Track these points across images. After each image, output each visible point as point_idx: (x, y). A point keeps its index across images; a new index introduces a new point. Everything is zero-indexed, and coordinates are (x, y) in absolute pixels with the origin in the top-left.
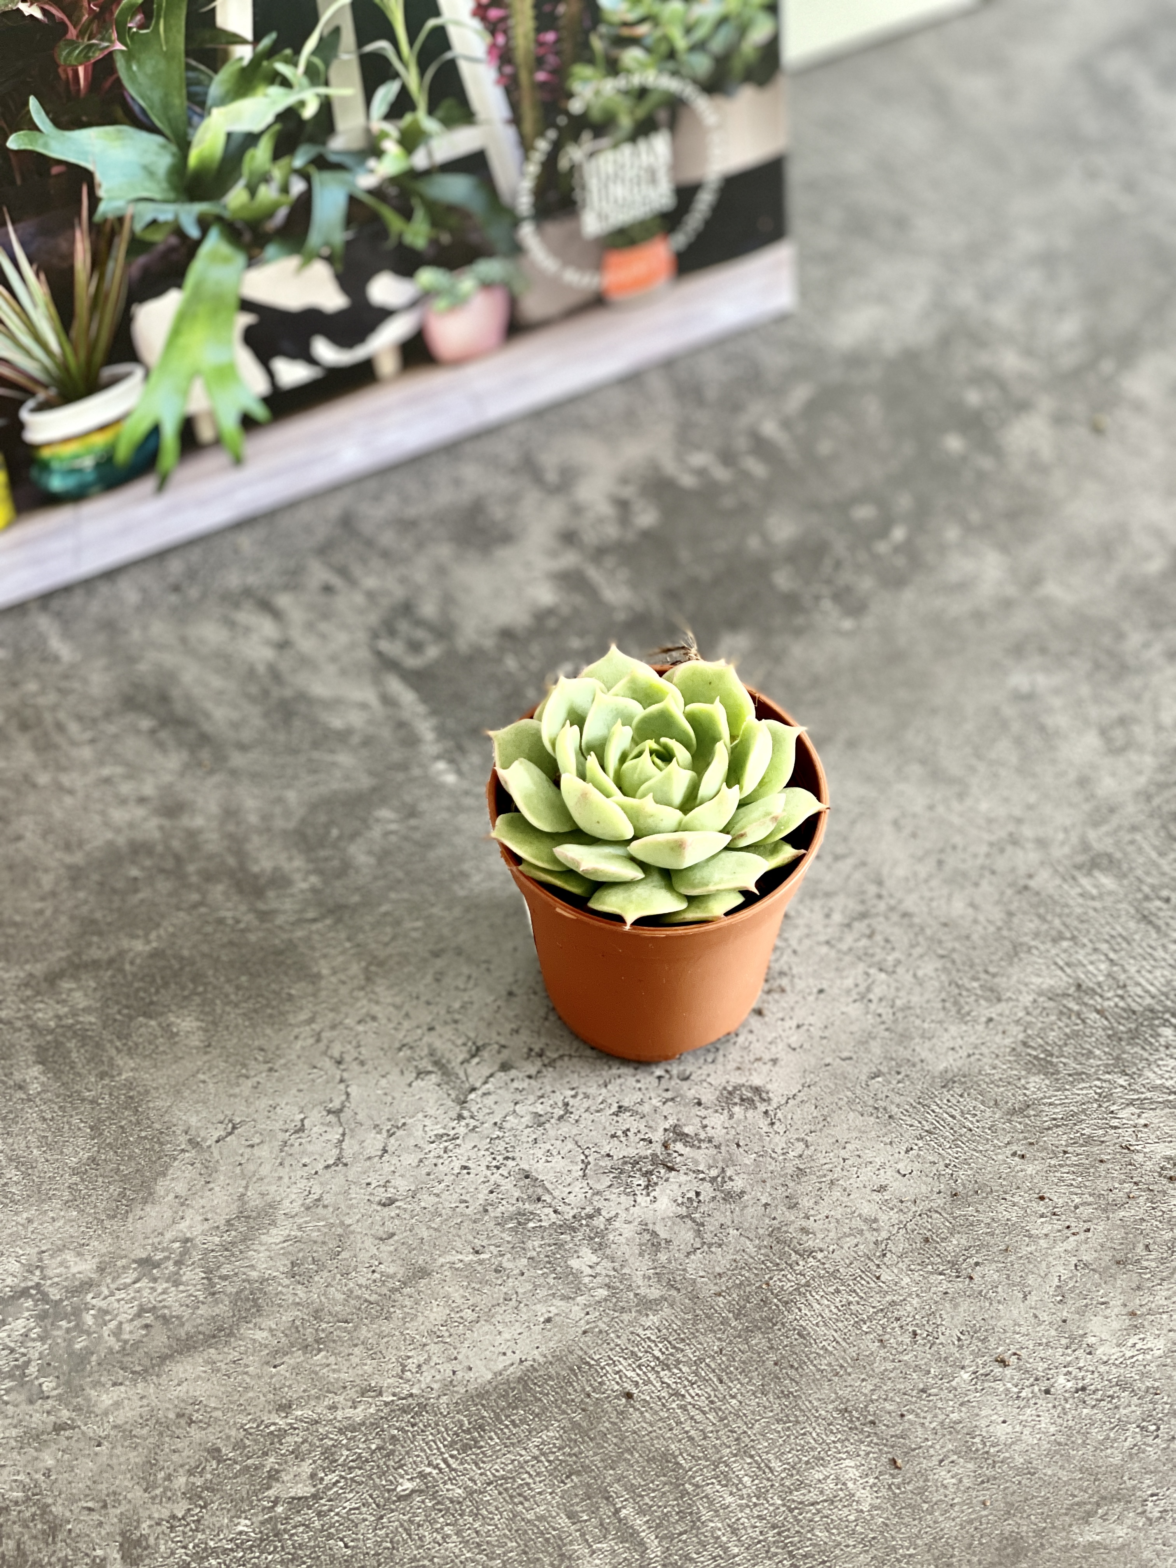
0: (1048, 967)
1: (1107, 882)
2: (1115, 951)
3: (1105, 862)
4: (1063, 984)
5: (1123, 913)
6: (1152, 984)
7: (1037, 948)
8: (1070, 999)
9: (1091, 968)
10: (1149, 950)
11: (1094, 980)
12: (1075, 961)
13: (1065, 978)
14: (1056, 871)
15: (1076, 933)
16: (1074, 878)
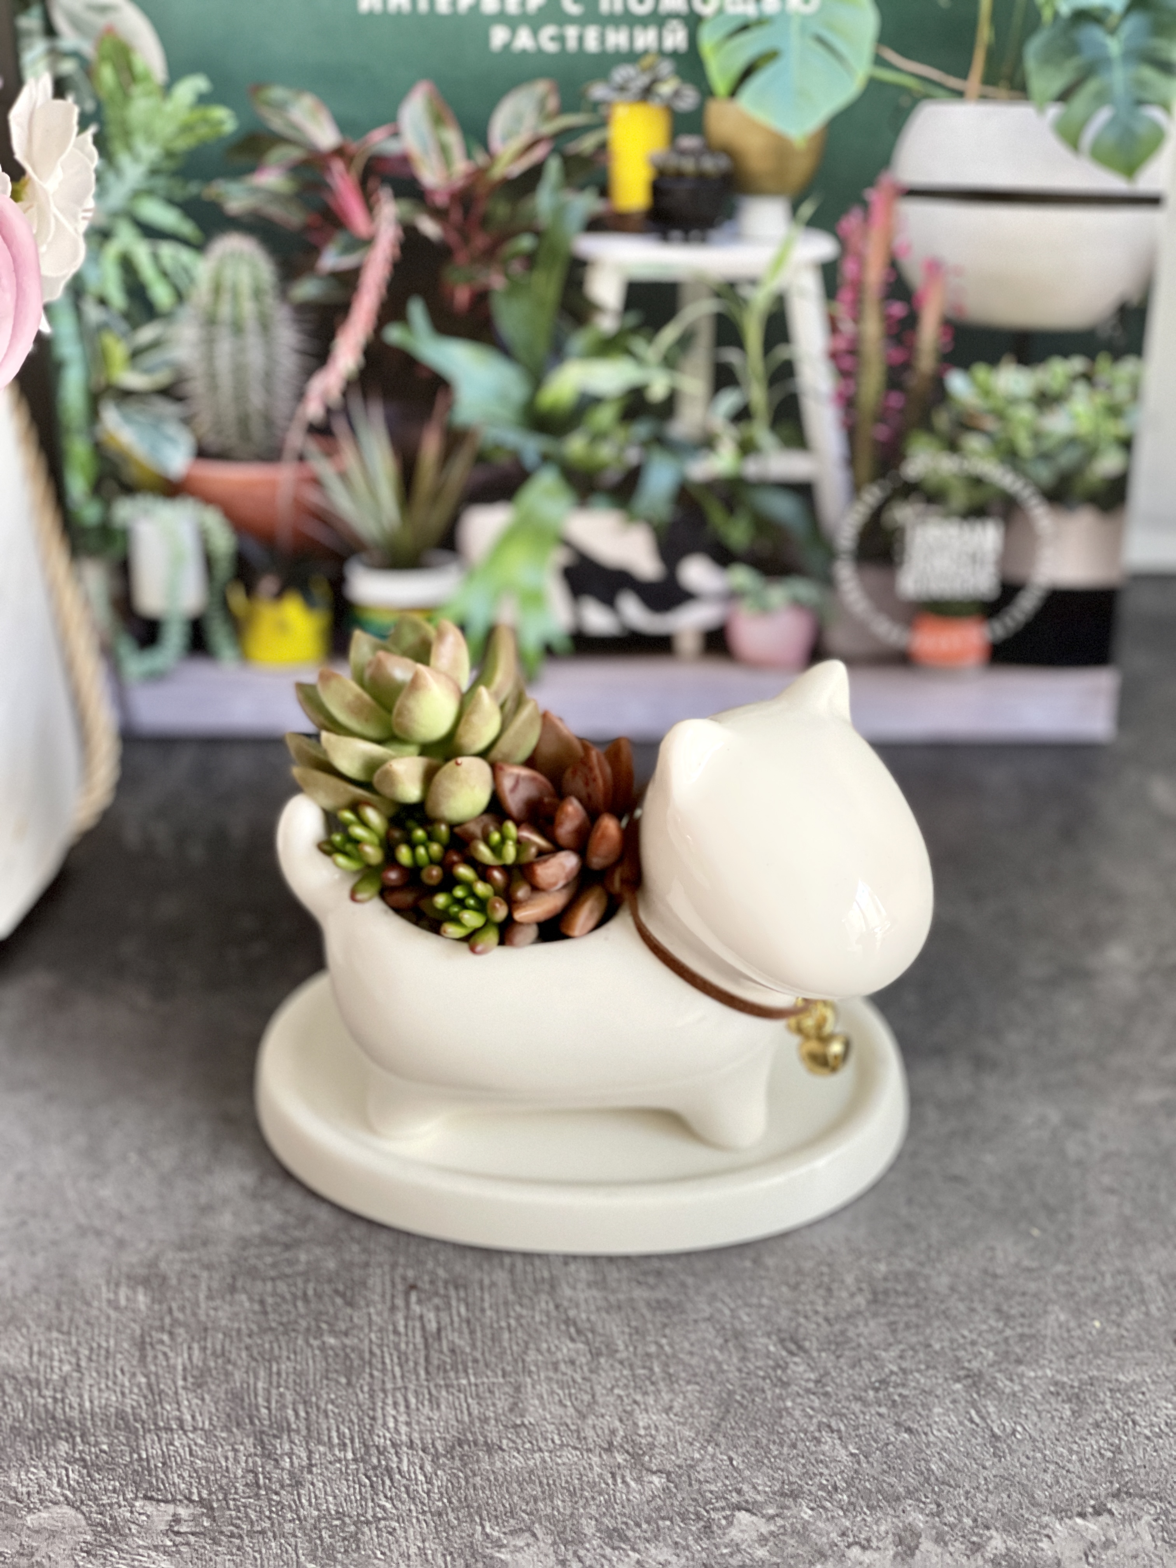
0: (21, 1349)
1: (142, 1299)
2: (90, 1359)
3: (155, 1283)
4: (20, 1367)
5: (129, 1331)
6: (91, 1402)
7: (28, 1328)
8: (13, 1381)
9: (56, 1364)
10: (118, 1373)
11: (48, 1376)
12: (48, 1352)
13: (26, 1364)
14: (109, 1272)
15: (73, 1330)
16: (117, 1285)
